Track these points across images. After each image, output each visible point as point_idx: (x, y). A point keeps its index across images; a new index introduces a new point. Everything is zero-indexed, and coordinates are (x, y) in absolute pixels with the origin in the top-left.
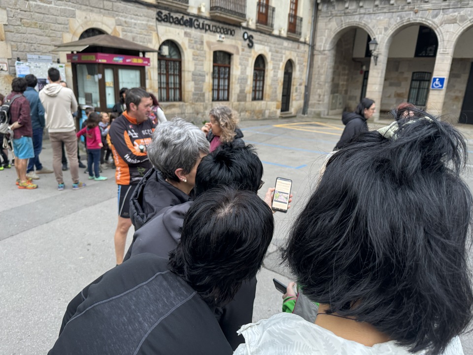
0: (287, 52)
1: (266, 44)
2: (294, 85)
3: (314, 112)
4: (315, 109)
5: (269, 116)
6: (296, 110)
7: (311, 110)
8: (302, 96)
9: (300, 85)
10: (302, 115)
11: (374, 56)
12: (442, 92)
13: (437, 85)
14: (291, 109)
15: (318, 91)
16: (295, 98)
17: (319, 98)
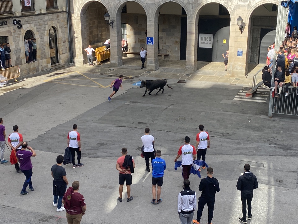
0: (49, 23)
1: (31, 22)
2: (59, 44)
3: (78, 61)
4: (79, 59)
5: (42, 70)
6: (64, 61)
7: (76, 60)
8: (67, 50)
9: (65, 42)
10: (70, 64)
11: (110, 23)
12: (153, 46)
13: (150, 42)
14: (60, 61)
15: (79, 46)
16: (62, 52)
17: (80, 51)
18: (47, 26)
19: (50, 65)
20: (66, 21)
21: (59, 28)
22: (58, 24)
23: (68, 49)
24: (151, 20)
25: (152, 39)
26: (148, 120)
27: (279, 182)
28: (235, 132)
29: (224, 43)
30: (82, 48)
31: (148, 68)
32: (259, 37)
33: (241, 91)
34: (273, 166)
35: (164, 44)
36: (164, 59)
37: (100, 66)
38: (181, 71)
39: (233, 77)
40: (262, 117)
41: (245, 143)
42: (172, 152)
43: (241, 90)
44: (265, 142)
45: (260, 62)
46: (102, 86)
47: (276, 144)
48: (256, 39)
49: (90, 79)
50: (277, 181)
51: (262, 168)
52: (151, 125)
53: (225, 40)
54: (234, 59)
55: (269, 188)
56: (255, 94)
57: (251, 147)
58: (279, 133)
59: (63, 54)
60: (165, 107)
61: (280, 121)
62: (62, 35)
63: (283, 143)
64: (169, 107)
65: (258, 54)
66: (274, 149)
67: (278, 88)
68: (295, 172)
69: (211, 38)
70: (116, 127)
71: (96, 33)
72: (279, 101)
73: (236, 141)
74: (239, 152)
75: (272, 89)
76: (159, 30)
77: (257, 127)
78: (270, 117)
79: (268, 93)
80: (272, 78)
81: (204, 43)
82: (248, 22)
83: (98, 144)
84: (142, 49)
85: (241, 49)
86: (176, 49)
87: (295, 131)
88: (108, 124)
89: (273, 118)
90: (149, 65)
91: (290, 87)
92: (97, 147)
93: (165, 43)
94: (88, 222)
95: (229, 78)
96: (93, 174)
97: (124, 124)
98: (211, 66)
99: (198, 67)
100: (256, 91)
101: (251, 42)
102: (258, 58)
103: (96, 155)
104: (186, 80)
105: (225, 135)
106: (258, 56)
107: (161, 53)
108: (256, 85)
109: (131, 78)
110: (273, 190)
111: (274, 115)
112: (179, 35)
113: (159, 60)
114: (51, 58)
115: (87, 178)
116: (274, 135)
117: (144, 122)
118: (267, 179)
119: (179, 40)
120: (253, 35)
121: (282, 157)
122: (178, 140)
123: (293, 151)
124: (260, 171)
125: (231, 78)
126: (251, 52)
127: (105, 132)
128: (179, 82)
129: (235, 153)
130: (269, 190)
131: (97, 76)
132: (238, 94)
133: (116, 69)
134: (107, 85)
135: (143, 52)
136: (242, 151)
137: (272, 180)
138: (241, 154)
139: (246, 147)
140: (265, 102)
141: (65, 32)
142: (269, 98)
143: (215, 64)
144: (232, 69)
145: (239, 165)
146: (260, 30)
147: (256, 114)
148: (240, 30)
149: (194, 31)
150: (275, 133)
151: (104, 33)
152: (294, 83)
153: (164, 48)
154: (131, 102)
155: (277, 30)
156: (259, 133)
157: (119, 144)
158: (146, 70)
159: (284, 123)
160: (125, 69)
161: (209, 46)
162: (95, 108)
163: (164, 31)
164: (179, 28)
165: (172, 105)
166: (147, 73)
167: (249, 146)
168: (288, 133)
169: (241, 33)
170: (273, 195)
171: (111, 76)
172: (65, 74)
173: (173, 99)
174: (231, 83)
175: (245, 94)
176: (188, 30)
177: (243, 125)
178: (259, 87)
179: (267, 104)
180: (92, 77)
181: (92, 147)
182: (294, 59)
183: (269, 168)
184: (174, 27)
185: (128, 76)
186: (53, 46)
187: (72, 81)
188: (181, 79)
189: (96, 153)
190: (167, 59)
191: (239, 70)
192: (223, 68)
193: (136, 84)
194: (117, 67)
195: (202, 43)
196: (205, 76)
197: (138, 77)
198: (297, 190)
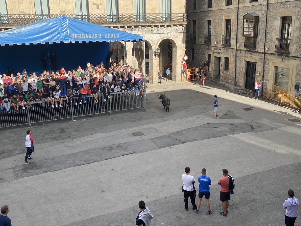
68: (11, 168)
198: (15, 181)
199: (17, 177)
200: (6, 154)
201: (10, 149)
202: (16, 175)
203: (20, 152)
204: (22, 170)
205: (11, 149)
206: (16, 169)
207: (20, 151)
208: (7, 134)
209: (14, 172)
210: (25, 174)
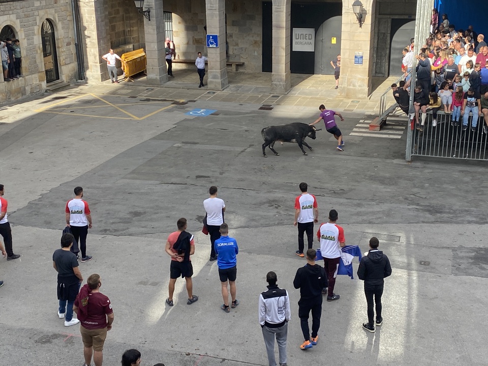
2: (59, 47)
3: (93, 76)
4: (93, 72)
5: (31, 93)
6: (69, 76)
7: (88, 74)
8: (74, 58)
9: (69, 44)
10: (79, 81)
11: (145, 12)
12: (218, 50)
13: (212, 43)
14: (61, 76)
15: (92, 50)
16: (64, 61)
17: (95, 59)
18: (38, 18)
19: (44, 84)
20: (69, 8)
21: (59, 21)
22: (56, 15)
23: (74, 56)
24: (212, 5)
25: (215, 38)
26: (213, 171)
27: (424, 264)
28: (353, 187)
29: (333, 43)
30: (98, 55)
31: (209, 86)
32: (389, 32)
33: (361, 121)
34: (415, 239)
35: (235, 46)
36: (237, 70)
37: (130, 83)
38: (264, 90)
39: (349, 98)
40: (396, 161)
41: (369, 205)
42: (253, 223)
43: (362, 119)
44: (401, 202)
45: (390, 74)
46: (134, 117)
47: (418, 204)
48: (384, 35)
49: (112, 105)
50: (420, 263)
51: (398, 243)
52: (218, 180)
53: (335, 38)
54: (349, 69)
55: (409, 275)
56: (384, 125)
57: (379, 210)
58: (422, 187)
59: (66, 64)
60: (239, 149)
61: (424, 167)
62: (63, 34)
63: (429, 203)
64: (246, 149)
65: (387, 60)
66: (416, 213)
67: (420, 115)
68: (449, 247)
69: (311, 35)
70: (160, 184)
71: (121, 29)
72: (421, 135)
73: (355, 202)
74: (360, 218)
75: (410, 116)
76: (226, 23)
77: (388, 179)
78: (409, 162)
79: (404, 124)
80: (410, 99)
81: (301, 43)
82: (371, 9)
83: (131, 213)
84: (200, 54)
85: (360, 53)
86: (256, 54)
87: (448, 184)
88: (146, 180)
89: (412, 164)
90: (211, 82)
91: (440, 112)
92: (129, 218)
93: (237, 45)
94: (118, 341)
95: (342, 101)
96: (123, 263)
97: (174, 180)
98: (313, 82)
99: (291, 83)
100: (386, 121)
101: (376, 41)
102: (387, 67)
103: (127, 231)
104: (272, 104)
105: (338, 193)
106: (387, 64)
107: (231, 60)
108: (385, 111)
109: (183, 103)
110: (415, 278)
111: (414, 159)
112: (259, 30)
113: (228, 72)
114: (47, 71)
115: (114, 269)
116: (415, 190)
117: (207, 176)
118: (406, 261)
119: (259, 39)
120: (379, 30)
121: (428, 224)
122: (261, 204)
123: (445, 215)
124: (394, 247)
125: (346, 100)
126: (377, 57)
127: (142, 194)
128: (261, 108)
129: (354, 221)
130: (409, 279)
131: (125, 101)
132: (358, 125)
133: (157, 89)
134: (143, 116)
135: (201, 59)
136: (365, 218)
137: (413, 261)
138: (363, 222)
139: (371, 210)
140: (399, 137)
141: (68, 28)
142: (405, 131)
143: (319, 78)
144: (346, 86)
145: (360, 240)
146: (390, 21)
147: (387, 158)
148: (358, 22)
149: (284, 24)
150: (417, 188)
151: (135, 28)
152: (445, 106)
153: (235, 52)
154: (183, 142)
155: (416, 21)
156: (391, 187)
157: (167, 213)
158: (206, 90)
159: (431, 171)
160: (172, 88)
161: (310, 49)
162: (125, 154)
163: (234, 24)
164: (259, 19)
165: (251, 146)
166: (209, 95)
167: (376, 208)
168: (437, 187)
169: (360, 27)
170: (415, 285)
171: (148, 100)
172: (71, 97)
173: (252, 137)
174: (346, 108)
175: (368, 126)
176: (274, 23)
177: (366, 176)
178: (390, 114)
179: (403, 141)
180: (117, 102)
181: (120, 219)
182: (446, 67)
183: (408, 242)
184: (252, 18)
185: (178, 100)
186: (48, 51)
187: (84, 110)
188: (265, 104)
189: (128, 228)
190: (241, 70)
191: (357, 88)
192: (331, 84)
193: (191, 113)
194: (158, 85)
195: (297, 43)
196: (303, 98)
197: (195, 101)
198: (452, 277)
199: (458, 269)
200: (446, 215)
201: (455, 208)
202: (456, 265)
203: (474, 219)
204: (471, 258)
205: (457, 207)
206: (458, 252)
207: (475, 217)
208: (457, 173)
209: (455, 257)
210: (476, 269)
